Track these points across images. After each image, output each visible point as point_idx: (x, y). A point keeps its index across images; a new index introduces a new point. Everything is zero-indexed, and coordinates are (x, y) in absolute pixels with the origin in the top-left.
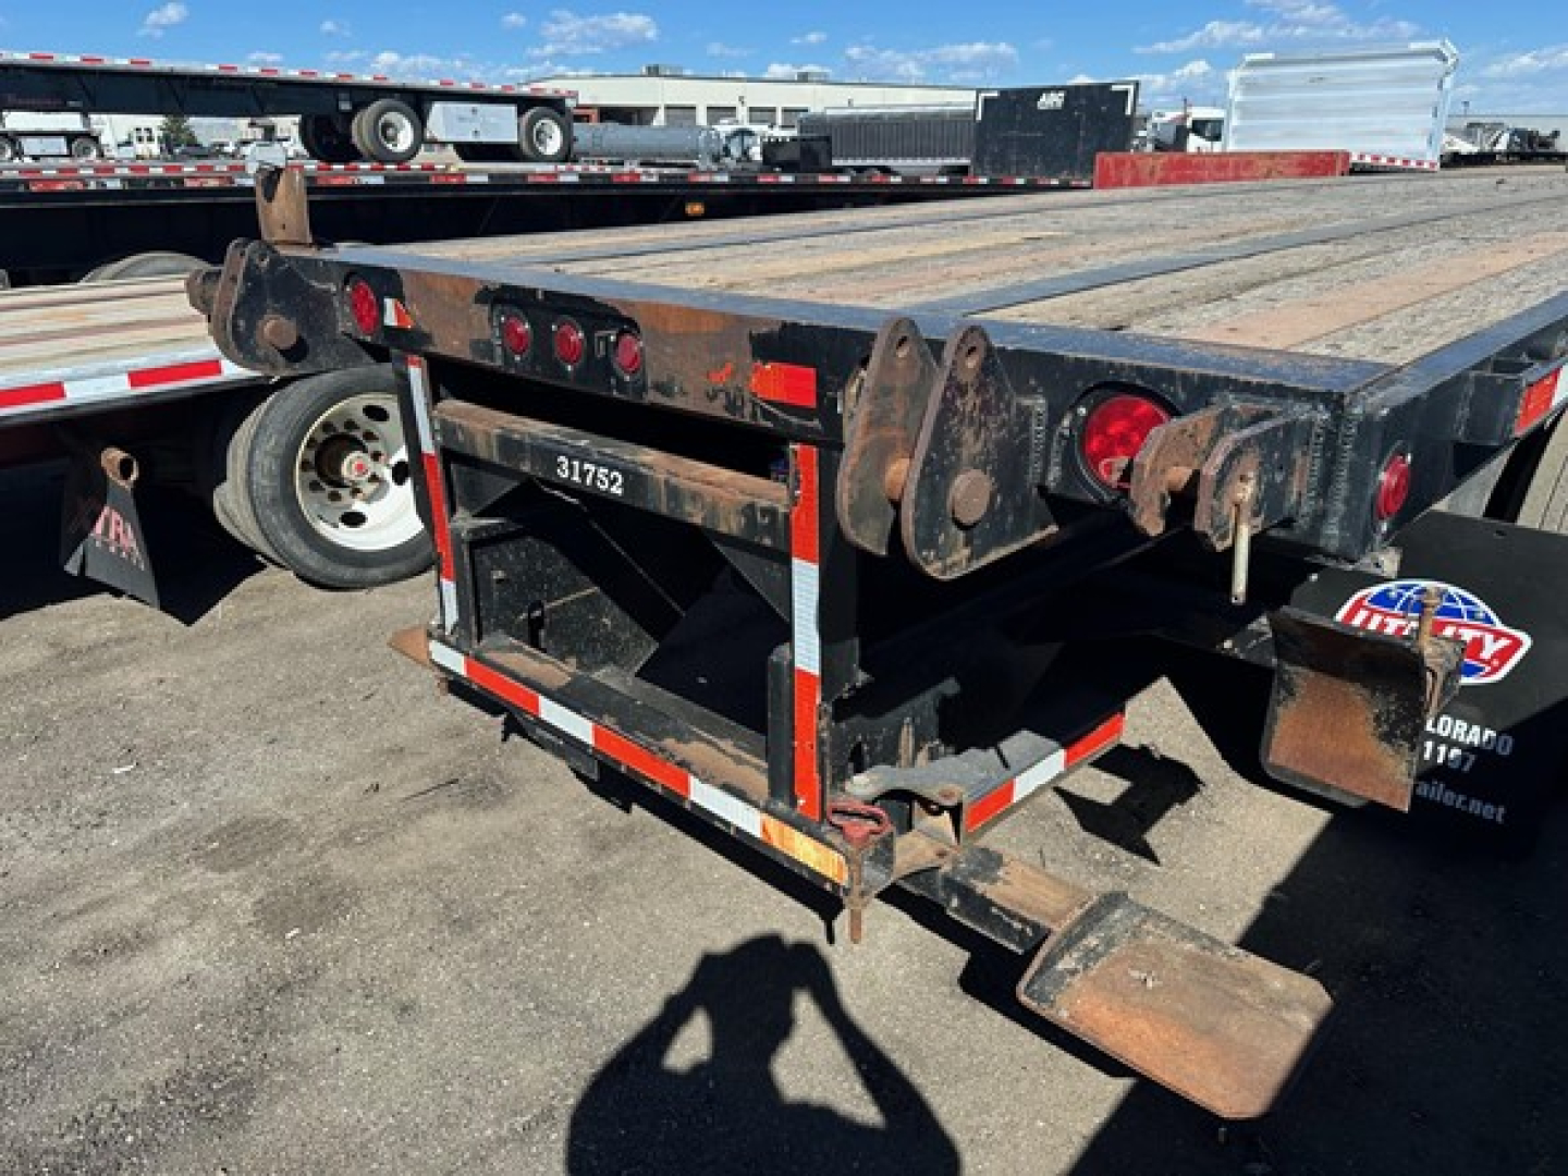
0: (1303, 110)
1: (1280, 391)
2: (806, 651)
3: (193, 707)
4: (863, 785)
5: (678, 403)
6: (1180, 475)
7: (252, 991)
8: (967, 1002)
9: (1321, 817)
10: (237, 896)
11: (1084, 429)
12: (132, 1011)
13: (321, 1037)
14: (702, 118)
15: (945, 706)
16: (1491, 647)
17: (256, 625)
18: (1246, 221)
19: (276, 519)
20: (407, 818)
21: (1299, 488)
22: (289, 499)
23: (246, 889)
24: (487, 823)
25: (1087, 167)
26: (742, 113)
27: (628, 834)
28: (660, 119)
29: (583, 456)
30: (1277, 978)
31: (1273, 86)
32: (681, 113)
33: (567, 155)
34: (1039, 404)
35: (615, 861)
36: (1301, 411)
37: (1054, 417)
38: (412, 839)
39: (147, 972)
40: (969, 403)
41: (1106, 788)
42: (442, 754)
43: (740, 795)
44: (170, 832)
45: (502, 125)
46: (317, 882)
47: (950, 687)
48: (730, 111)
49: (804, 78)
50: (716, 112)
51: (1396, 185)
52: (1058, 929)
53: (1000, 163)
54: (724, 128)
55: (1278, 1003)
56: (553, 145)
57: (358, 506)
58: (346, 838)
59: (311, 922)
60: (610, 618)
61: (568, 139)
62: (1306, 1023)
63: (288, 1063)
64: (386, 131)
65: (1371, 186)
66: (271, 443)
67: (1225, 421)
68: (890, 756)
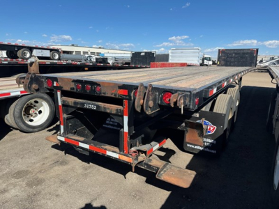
0: (180, 57)
1: (184, 91)
2: (126, 129)
3: (5, 154)
4: (133, 149)
5: (106, 95)
6: (175, 100)
7: (29, 196)
8: (147, 184)
9: (192, 155)
10: (22, 182)
11: (163, 96)
12: (6, 202)
13: (43, 201)
14: (82, 54)
15: (142, 138)
16: (212, 129)
17: (14, 140)
18: (175, 73)
19: (18, 120)
20: (51, 168)
21: (187, 102)
22: (21, 117)
23: (23, 181)
24: (65, 167)
25: (149, 64)
26: (89, 53)
27: (90, 167)
28: (74, 53)
29: (89, 104)
30: (189, 171)
31: (176, 53)
32: (78, 53)
33: (59, 59)
34: (157, 93)
35: (88, 171)
36: (187, 93)
37: (159, 95)
38: (52, 171)
39: (8, 195)
40: (150, 93)
41: (163, 154)
42: (55, 158)
43: (115, 152)
44: (6, 174)
45: (47, 54)
46: (36, 179)
47: (143, 136)
48: (87, 52)
49: (100, 48)
50: (85, 53)
51: (194, 68)
52: (161, 167)
53: (135, 63)
54: (87, 55)
55: (190, 174)
56: (57, 57)
57: (32, 118)
58: (40, 172)
59: (37, 185)
60: (87, 131)
61: (59, 56)
62: (193, 176)
63: (38, 206)
64: (24, 54)
65: (191, 68)
66: (18, 107)
67: (179, 94)
68: (136, 146)
